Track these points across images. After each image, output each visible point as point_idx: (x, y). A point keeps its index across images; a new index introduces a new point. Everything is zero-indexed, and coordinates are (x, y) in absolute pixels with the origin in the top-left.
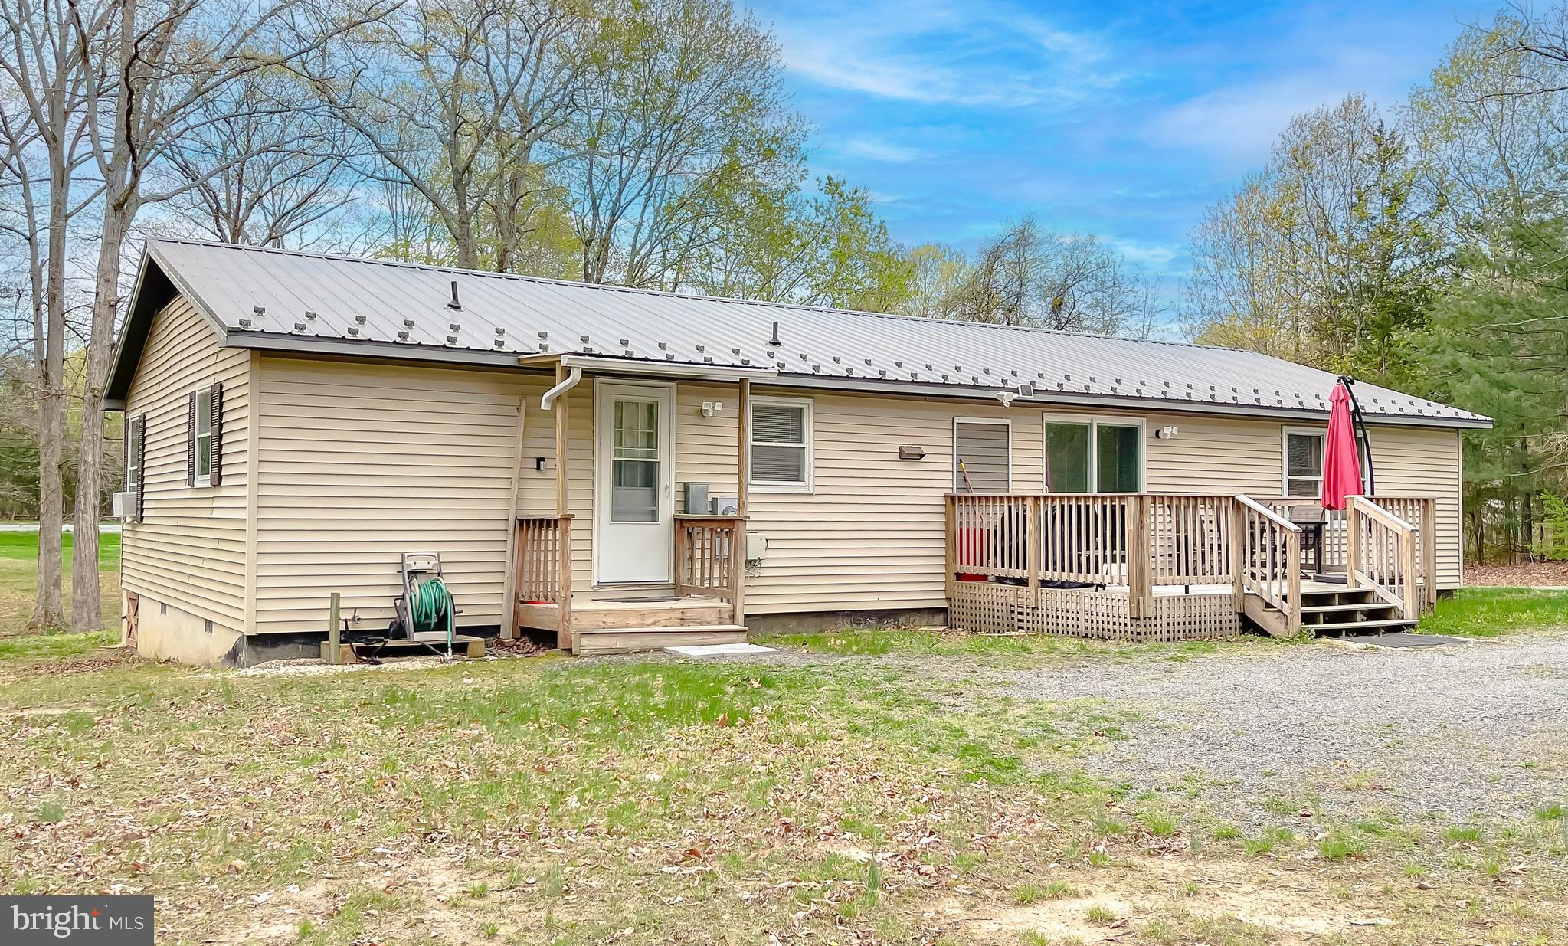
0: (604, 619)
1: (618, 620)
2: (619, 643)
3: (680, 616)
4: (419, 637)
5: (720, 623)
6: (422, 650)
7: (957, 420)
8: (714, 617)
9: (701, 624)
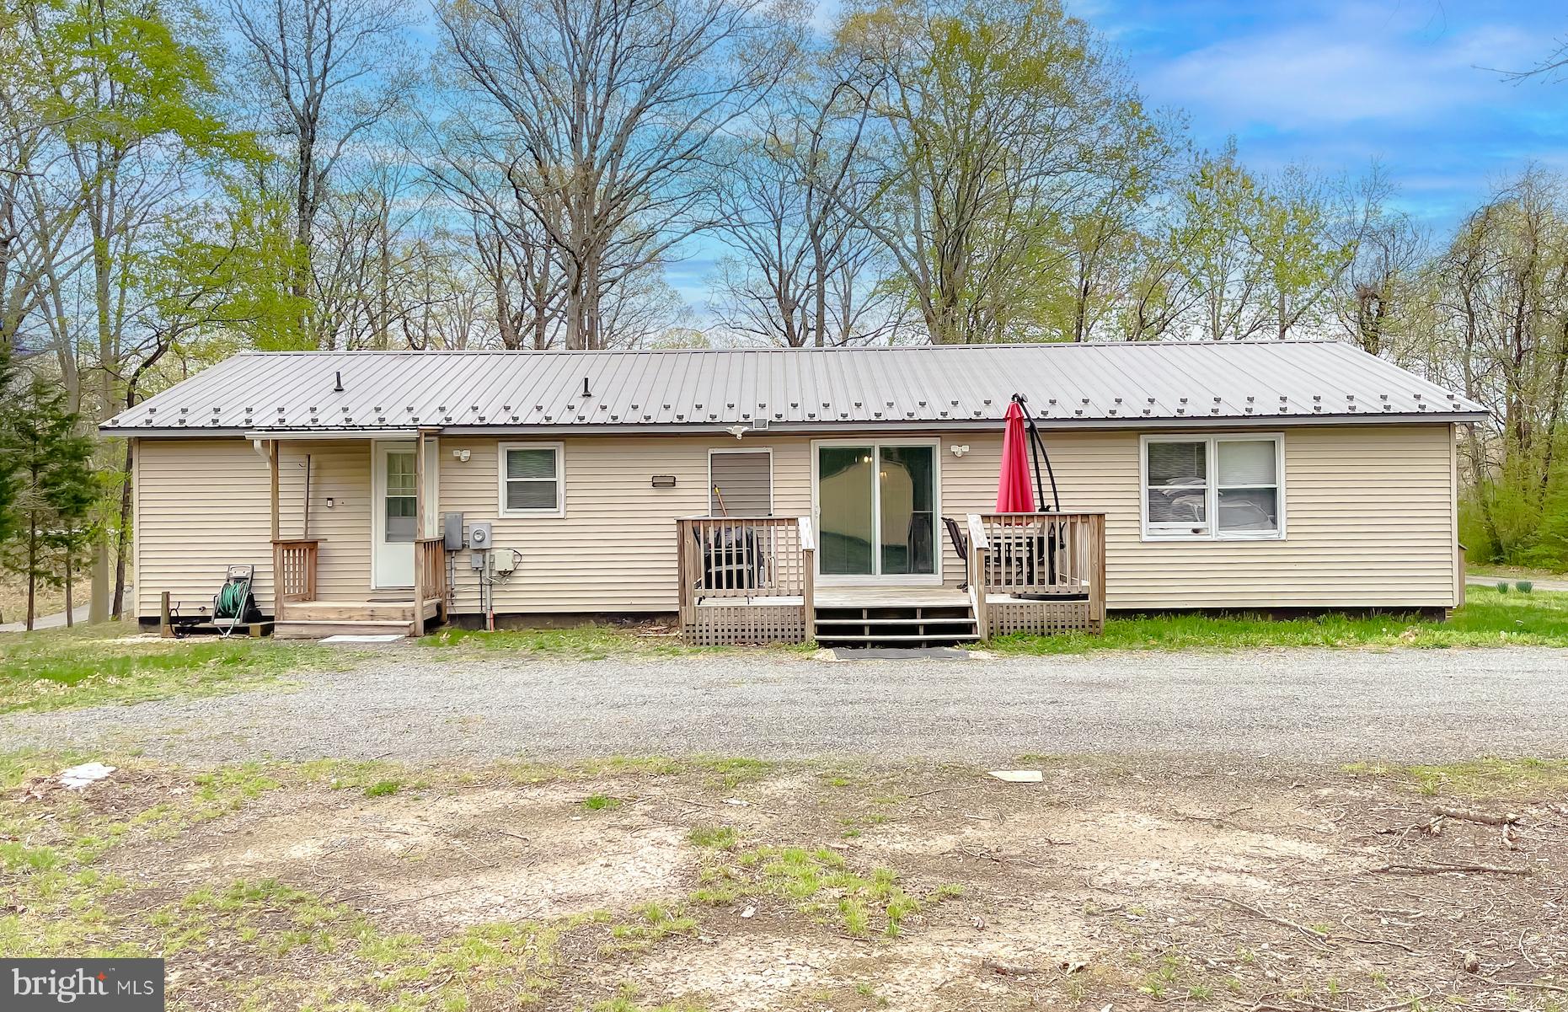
0: (310, 614)
1: (319, 615)
2: (304, 631)
3: (370, 613)
4: (219, 622)
5: (404, 620)
6: (214, 631)
7: (711, 451)
8: (399, 614)
9: (388, 619)
